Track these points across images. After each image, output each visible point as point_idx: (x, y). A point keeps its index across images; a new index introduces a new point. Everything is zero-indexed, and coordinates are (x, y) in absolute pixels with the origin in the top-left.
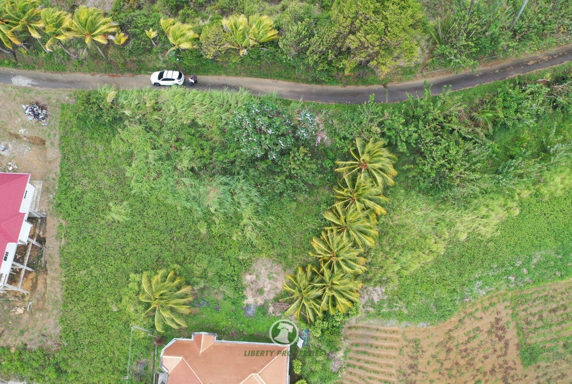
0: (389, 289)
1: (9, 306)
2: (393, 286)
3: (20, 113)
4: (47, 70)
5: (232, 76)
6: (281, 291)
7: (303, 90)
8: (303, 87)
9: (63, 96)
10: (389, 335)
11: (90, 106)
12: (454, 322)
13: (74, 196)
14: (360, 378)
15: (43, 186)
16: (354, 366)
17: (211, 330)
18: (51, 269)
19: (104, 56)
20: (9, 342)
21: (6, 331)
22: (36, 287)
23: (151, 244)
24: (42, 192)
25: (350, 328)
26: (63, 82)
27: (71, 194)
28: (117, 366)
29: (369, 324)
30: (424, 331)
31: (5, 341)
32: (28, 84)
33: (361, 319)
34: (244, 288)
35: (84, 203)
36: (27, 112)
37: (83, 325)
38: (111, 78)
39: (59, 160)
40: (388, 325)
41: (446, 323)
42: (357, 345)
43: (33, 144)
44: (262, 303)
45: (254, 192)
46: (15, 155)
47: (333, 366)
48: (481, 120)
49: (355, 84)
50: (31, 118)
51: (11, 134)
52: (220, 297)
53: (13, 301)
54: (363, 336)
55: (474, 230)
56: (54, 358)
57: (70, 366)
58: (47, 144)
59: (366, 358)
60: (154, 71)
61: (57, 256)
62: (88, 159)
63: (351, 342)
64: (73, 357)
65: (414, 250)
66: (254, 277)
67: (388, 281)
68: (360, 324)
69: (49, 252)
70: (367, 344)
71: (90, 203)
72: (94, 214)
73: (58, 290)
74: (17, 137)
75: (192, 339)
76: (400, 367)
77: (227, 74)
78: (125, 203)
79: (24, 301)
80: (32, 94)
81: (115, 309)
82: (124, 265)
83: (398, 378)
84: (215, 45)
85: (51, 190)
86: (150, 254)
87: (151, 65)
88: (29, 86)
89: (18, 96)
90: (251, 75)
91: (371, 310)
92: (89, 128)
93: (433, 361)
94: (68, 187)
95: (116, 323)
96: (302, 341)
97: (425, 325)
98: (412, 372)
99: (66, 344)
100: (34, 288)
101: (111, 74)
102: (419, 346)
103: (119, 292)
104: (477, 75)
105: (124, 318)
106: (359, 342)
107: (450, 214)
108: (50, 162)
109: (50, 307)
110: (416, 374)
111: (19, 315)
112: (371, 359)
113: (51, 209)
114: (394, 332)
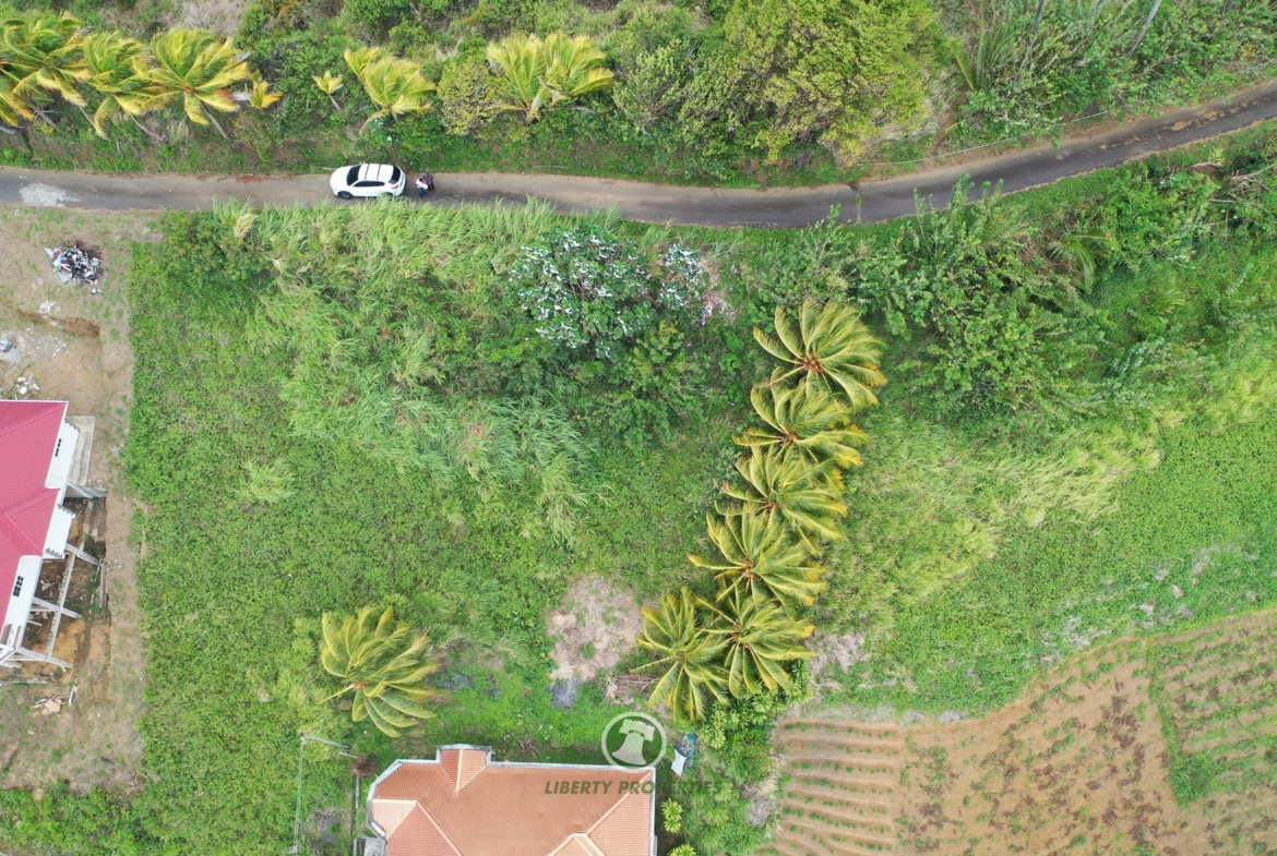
0: (874, 639)
1: (27, 697)
2: (884, 629)
3: (41, 267)
4: (98, 168)
5: (512, 172)
6: (633, 649)
7: (670, 199)
8: (672, 193)
9: (136, 226)
10: (875, 742)
11: (197, 247)
12: (1022, 709)
13: (167, 448)
14: (814, 837)
15: (96, 429)
16: (800, 812)
17: (479, 740)
18: (120, 612)
19: (224, 135)
20: (30, 775)
21: (22, 753)
22: (87, 654)
23: (339, 552)
24: (95, 442)
25: (788, 727)
26: (136, 195)
27: (160, 445)
28: (271, 824)
29: (832, 717)
30: (954, 731)
31: (20, 774)
32: (58, 201)
33: (814, 706)
34: (549, 644)
35: (188, 462)
36: (57, 263)
37: (193, 734)
38: (241, 185)
39: (130, 369)
40: (874, 718)
41: (1003, 710)
42: (806, 765)
43: (73, 334)
44: (592, 675)
45: (567, 432)
46: (33, 360)
47: (754, 813)
48: (1070, 257)
49: (788, 184)
50: (66, 277)
51: (22, 314)
52: (497, 666)
53: (35, 685)
54: (817, 745)
55: (1060, 502)
56: (130, 809)
57: (167, 828)
58: (103, 333)
59: (826, 792)
60: (338, 165)
61: (132, 583)
62: (194, 366)
63: (793, 758)
64: (173, 806)
65: (928, 550)
66: (571, 619)
67: (872, 619)
68: (811, 719)
69: (113, 574)
70: (828, 763)
71: (201, 463)
72: (212, 486)
73: (136, 658)
74: (36, 319)
75: (438, 761)
76: (902, 811)
77: (500, 168)
78: (279, 462)
79: (60, 685)
80: (67, 224)
81: (264, 698)
82: (282, 599)
83: (899, 836)
84: (472, 104)
85: (115, 436)
86: (338, 573)
87: (330, 152)
88: (60, 205)
89: (37, 229)
90: (555, 168)
91: (835, 686)
92: (196, 297)
93: (975, 797)
94: (154, 430)
95: (266, 730)
96: (683, 759)
97: (957, 718)
98: (930, 822)
99: (156, 779)
100: (81, 654)
101: (241, 175)
102: (945, 763)
103: (272, 659)
104: (1060, 157)
105: (285, 717)
106: (808, 757)
107: (1007, 467)
108: (111, 374)
109: (119, 697)
110: (939, 825)
111: (50, 716)
112: (837, 794)
113: (115, 479)
114: (887, 733)
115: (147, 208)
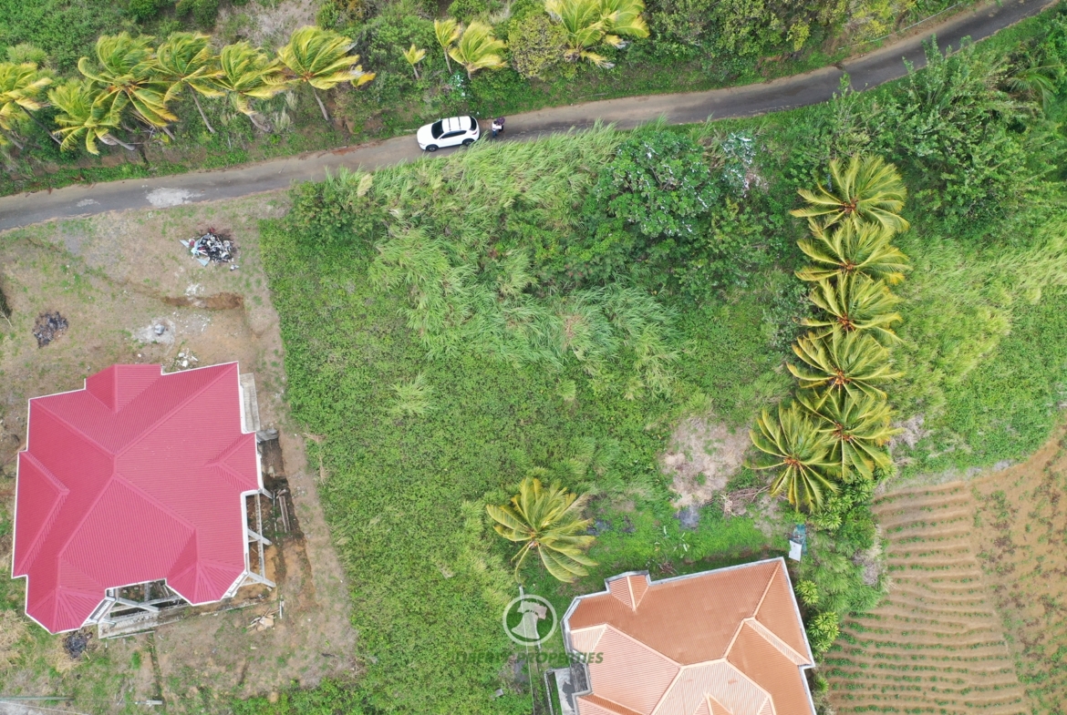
0: (931, 417)
1: (242, 619)
2: (938, 408)
3: (180, 257)
4: (210, 167)
5: (562, 105)
6: (737, 469)
7: (698, 102)
8: (698, 98)
9: (260, 206)
10: (949, 498)
11: (325, 210)
12: (1052, 448)
13: (323, 385)
14: (917, 584)
15: (257, 382)
16: (901, 567)
17: (637, 565)
18: (311, 530)
19: (326, 116)
20: (263, 683)
21: (251, 666)
22: (285, 572)
23: (482, 442)
24: (258, 393)
25: (877, 502)
26: (250, 181)
27: (317, 383)
28: (474, 677)
29: (910, 487)
30: (1007, 476)
31: (254, 684)
32: (184, 199)
33: (895, 481)
34: (669, 479)
35: (343, 394)
36: (194, 250)
37: (396, 617)
38: (339, 156)
39: (276, 326)
40: (943, 480)
41: (1039, 452)
42: (898, 529)
43: (214, 309)
44: (709, 497)
45: (652, 304)
46: (185, 337)
47: (867, 575)
48: (1029, 87)
49: (787, 74)
50: (205, 261)
51: (167, 300)
52: (629, 508)
53: (247, 608)
54: (903, 511)
55: (1050, 280)
56: (358, 689)
57: (391, 700)
58: (248, 302)
59: (919, 547)
60: (425, 122)
61: (317, 504)
62: (331, 312)
63: (886, 526)
64: (392, 680)
65: (961, 338)
66: (681, 457)
67: (926, 403)
68: (893, 492)
69: (299, 499)
70: (915, 523)
71: (354, 392)
72: (367, 409)
73: (334, 564)
74: (180, 303)
75: (608, 591)
76: (981, 547)
77: (552, 103)
78: (420, 378)
79: (269, 603)
80: (199, 216)
81: (448, 574)
82: (444, 490)
83: (983, 567)
84: (540, 50)
85: (275, 385)
86: (485, 460)
87: (409, 116)
88: (186, 202)
89: (171, 225)
90: (597, 97)
91: (910, 461)
92: (321, 256)
93: (1033, 524)
94: (310, 372)
95: (456, 599)
96: (799, 547)
97: (1006, 465)
98: (1004, 551)
99: (375, 660)
100: (280, 573)
101: (336, 149)
102: (1005, 503)
103: (448, 541)
104: (991, 15)
105: (470, 585)
106: (899, 522)
107: (1006, 262)
108: (259, 335)
109: (326, 600)
110: (1011, 552)
111: (266, 631)
112: (928, 546)
113: (284, 421)
114: (956, 490)
115: (266, 189)
